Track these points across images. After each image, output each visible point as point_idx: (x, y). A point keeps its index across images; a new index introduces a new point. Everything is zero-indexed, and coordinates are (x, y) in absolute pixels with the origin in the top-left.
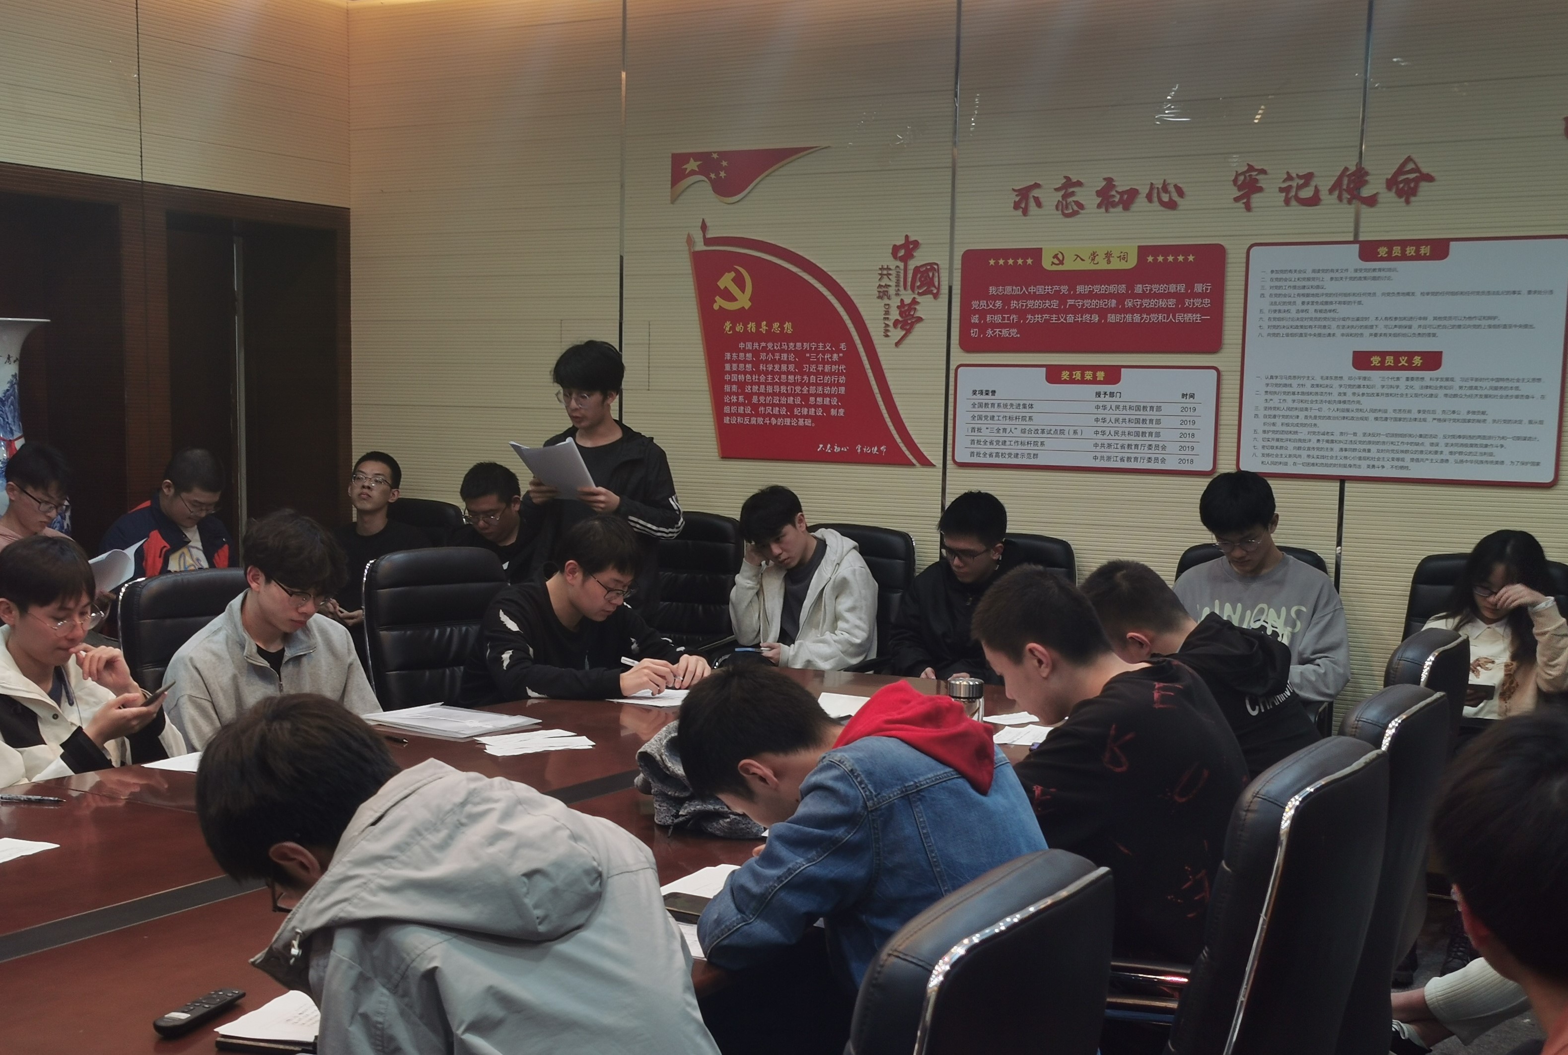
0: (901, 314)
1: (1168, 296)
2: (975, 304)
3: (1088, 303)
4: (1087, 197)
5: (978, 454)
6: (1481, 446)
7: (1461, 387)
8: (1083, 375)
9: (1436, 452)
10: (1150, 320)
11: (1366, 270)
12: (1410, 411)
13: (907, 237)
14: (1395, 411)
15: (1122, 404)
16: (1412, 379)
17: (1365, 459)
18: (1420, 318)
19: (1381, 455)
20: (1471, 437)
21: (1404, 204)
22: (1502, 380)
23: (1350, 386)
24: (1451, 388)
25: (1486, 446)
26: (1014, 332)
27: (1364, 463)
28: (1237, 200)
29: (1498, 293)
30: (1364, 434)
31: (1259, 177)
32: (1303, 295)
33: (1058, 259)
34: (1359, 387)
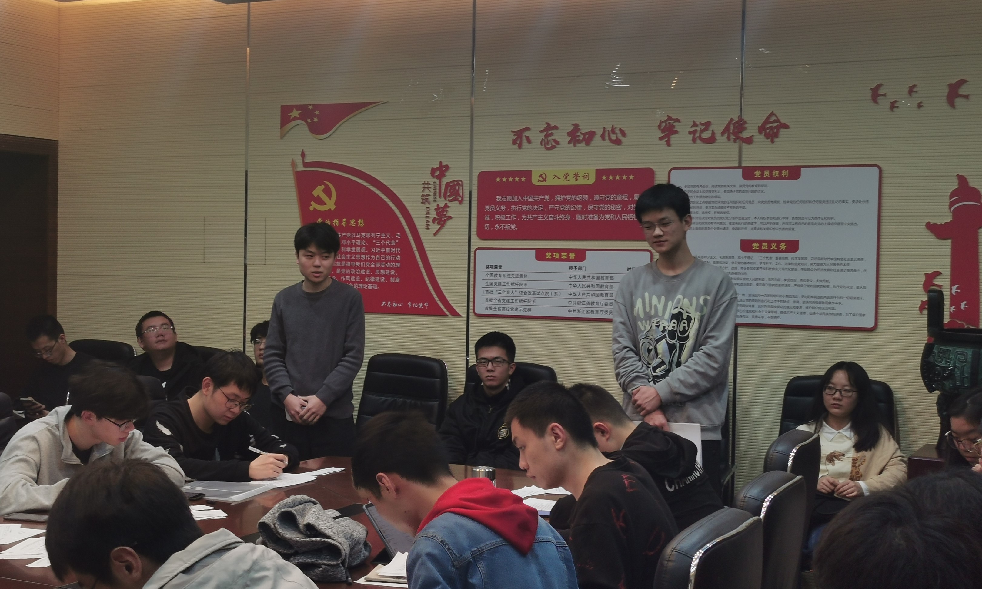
0: (437, 214)
1: (616, 202)
2: (487, 208)
3: (563, 207)
4: (561, 136)
5: (491, 308)
6: (827, 303)
7: (812, 264)
8: (560, 256)
9: (797, 307)
10: (605, 218)
11: (748, 186)
12: (779, 280)
13: (441, 162)
14: (769, 279)
15: (587, 275)
16: (780, 258)
17: (750, 311)
18: (784, 218)
19: (761, 309)
20: (820, 297)
21: (770, 143)
22: (838, 259)
23: (739, 263)
24: (805, 264)
25: (830, 303)
26: (513, 226)
27: (750, 314)
28: (661, 139)
29: (832, 202)
30: (750, 295)
31: (676, 124)
32: (706, 202)
33: (543, 178)
34: (745, 263)
